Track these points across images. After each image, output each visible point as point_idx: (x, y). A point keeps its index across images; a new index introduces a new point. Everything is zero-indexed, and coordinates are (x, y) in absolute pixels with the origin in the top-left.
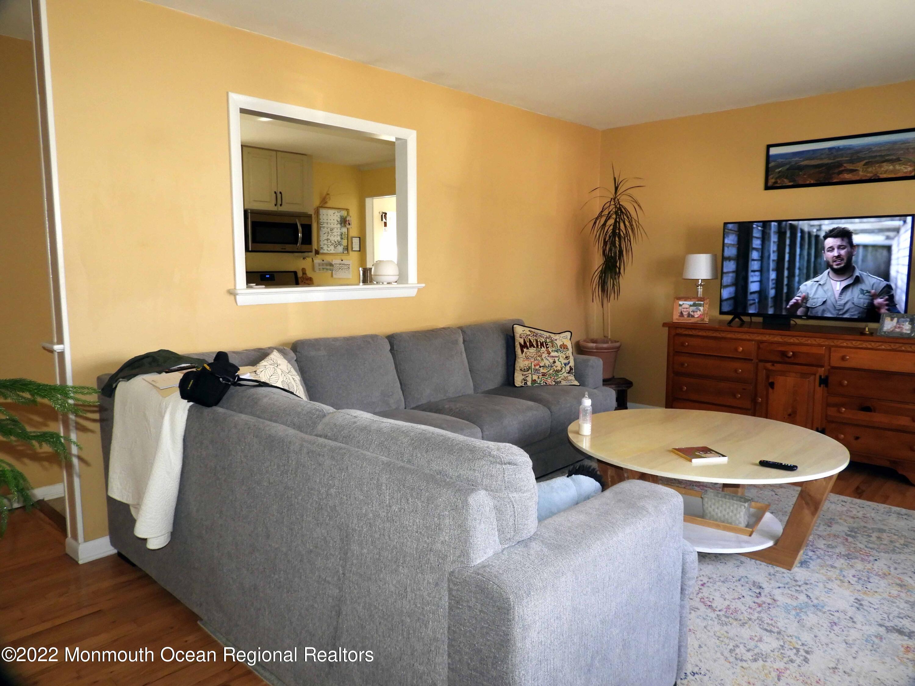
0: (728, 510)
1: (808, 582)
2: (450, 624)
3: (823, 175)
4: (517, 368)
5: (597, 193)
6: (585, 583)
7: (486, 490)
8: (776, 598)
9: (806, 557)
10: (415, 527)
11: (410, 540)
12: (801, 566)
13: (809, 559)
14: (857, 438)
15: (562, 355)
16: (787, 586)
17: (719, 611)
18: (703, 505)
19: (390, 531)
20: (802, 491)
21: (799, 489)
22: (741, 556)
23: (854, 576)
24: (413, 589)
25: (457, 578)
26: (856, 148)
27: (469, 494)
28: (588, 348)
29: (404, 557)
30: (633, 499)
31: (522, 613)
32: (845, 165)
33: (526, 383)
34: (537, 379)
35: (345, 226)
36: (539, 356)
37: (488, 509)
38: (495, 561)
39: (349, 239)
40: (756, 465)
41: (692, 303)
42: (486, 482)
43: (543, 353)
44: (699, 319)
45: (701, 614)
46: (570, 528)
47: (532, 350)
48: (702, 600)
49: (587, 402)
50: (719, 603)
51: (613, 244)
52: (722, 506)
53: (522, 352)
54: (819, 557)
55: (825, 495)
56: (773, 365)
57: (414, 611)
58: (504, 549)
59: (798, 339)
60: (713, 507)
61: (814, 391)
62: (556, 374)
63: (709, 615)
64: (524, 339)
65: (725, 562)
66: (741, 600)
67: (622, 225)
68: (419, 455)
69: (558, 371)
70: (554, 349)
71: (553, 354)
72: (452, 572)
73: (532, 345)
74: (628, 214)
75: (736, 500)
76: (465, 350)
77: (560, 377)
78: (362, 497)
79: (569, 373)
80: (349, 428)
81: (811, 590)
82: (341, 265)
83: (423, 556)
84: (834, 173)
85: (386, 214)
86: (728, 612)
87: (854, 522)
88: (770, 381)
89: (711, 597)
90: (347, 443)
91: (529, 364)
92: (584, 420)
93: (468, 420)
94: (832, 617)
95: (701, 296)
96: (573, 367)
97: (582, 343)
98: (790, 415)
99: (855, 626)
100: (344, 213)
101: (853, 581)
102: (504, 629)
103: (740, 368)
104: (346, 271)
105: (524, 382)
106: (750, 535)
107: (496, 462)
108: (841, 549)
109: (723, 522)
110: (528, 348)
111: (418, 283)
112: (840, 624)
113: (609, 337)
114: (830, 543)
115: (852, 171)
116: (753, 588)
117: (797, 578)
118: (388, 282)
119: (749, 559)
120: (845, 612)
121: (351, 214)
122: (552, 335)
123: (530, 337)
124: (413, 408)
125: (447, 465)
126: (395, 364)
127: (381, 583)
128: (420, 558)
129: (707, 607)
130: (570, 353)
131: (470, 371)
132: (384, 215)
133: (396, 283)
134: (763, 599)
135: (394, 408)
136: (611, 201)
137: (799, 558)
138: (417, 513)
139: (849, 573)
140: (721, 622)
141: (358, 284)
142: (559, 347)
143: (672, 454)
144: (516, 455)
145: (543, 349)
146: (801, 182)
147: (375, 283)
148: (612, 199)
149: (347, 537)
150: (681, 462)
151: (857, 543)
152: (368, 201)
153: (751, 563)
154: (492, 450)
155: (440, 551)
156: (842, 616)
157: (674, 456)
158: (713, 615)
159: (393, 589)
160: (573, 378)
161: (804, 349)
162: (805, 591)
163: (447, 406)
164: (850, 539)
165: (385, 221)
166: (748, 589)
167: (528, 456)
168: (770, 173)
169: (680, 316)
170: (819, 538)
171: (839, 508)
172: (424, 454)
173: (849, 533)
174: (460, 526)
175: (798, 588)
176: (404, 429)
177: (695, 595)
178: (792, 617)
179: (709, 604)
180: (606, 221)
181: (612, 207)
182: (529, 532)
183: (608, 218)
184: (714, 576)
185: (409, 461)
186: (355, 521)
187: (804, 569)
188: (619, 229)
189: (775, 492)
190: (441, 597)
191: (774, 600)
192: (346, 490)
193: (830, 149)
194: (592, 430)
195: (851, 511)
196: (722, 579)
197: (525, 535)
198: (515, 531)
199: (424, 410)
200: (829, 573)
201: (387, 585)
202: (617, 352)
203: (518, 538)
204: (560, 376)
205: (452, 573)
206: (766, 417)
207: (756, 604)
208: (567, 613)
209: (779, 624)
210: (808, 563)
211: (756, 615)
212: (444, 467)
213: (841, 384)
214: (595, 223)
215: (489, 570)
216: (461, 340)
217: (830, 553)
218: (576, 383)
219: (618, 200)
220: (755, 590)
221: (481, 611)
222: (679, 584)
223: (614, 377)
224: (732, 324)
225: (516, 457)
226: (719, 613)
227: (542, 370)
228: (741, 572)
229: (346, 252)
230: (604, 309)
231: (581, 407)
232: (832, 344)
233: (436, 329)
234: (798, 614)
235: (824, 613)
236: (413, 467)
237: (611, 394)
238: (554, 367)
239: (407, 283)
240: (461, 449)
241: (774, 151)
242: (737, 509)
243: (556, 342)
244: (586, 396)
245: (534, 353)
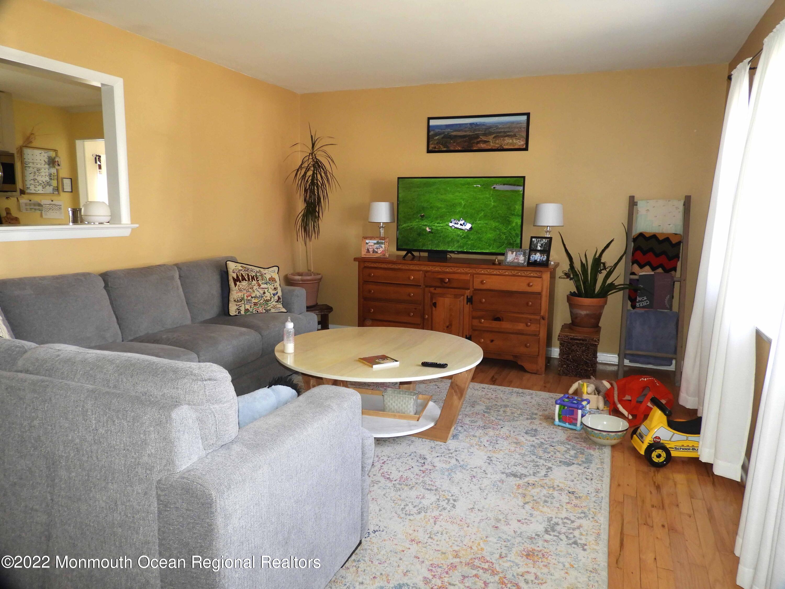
0: (401, 403)
1: (457, 450)
2: (160, 526)
3: (466, 144)
4: (231, 299)
5: (298, 148)
6: (280, 472)
7: (189, 405)
8: (435, 465)
9: (457, 431)
10: (122, 445)
11: (118, 457)
12: (453, 439)
13: (459, 433)
14: (492, 341)
15: (271, 287)
16: (443, 455)
17: (395, 481)
18: (384, 401)
19: (97, 453)
20: (452, 383)
21: (450, 381)
22: (411, 437)
23: (487, 441)
24: (123, 501)
25: (164, 485)
26: (488, 125)
27: (172, 410)
28: (295, 280)
29: (113, 474)
30: (321, 400)
31: (223, 505)
32: (481, 137)
33: (239, 312)
34: (249, 308)
35: (54, 167)
36: (250, 288)
37: (191, 421)
38: (199, 465)
39: (60, 180)
40: (419, 366)
41: (375, 241)
42: (188, 398)
43: (254, 285)
44: (381, 254)
45: (381, 485)
46: (267, 429)
47: (244, 283)
48: (383, 475)
49: (290, 325)
50: (395, 475)
51: (312, 192)
52: (397, 400)
53: (236, 285)
54: (465, 430)
55: (467, 384)
56: (435, 289)
57: (125, 522)
58: (208, 454)
59: (452, 269)
60: (391, 401)
61: (463, 307)
62: (266, 303)
63: (387, 485)
64: (237, 274)
65: (401, 443)
66: (411, 470)
67: (319, 176)
68: (125, 380)
69: (267, 301)
70: (263, 282)
71: (263, 286)
72: (160, 480)
73: (244, 279)
74: (324, 167)
75: (408, 395)
76: (182, 285)
77: (270, 306)
78: (67, 425)
79: (277, 302)
80: (53, 361)
81: (459, 455)
82: (51, 206)
83: (131, 470)
84: (474, 143)
85: (100, 157)
86: (401, 481)
87: (489, 403)
88: (434, 302)
89: (390, 471)
90: (50, 376)
91: (242, 295)
92: (287, 340)
93: (185, 348)
94: (472, 472)
95: (383, 236)
96: (281, 297)
97: (289, 276)
98: (448, 327)
99: (487, 476)
100: (53, 154)
101: (487, 444)
102: (208, 521)
103: (412, 291)
104: (57, 211)
105: (238, 311)
106: (418, 420)
107: (197, 380)
108: (480, 423)
109: (399, 412)
110: (240, 282)
111: (132, 224)
112: (477, 476)
113: (312, 271)
114: (473, 419)
115: (485, 142)
116: (419, 460)
117: (450, 448)
118: (100, 222)
119: (417, 438)
120: (480, 468)
121: (59, 154)
122: (262, 270)
123: (242, 272)
124: (132, 341)
125: (152, 387)
126: (110, 299)
127: (91, 501)
128: (128, 472)
129: (386, 479)
130: (277, 284)
131: (187, 303)
132: (98, 158)
133: (108, 223)
134: (426, 466)
135: (110, 341)
136: (309, 156)
137: (451, 433)
138: (124, 433)
139: (484, 440)
140: (396, 489)
141: (68, 224)
142: (268, 280)
143: (358, 362)
144: (216, 372)
145: (254, 282)
146: (452, 148)
147: (86, 223)
148: (310, 153)
149: (53, 464)
150: (364, 368)
151: (491, 417)
152: (78, 143)
153: (418, 442)
154: (193, 369)
155: (147, 463)
156: (479, 471)
157: (361, 364)
158: (390, 485)
159: (103, 505)
160: (281, 306)
161: (456, 276)
162: (455, 457)
163: (164, 337)
164: (486, 415)
165: (100, 164)
166: (416, 461)
167: (227, 372)
168: (430, 140)
169: (367, 252)
170: (466, 416)
171: (480, 393)
172: (129, 378)
173: (486, 410)
174: (165, 439)
175: (450, 455)
176: (110, 357)
177: (377, 472)
178: (445, 477)
179: (388, 476)
180: (305, 173)
181: (311, 160)
182: (230, 437)
183: (308, 170)
184: (392, 455)
185: (115, 387)
186: (61, 448)
187: (455, 441)
188: (317, 180)
189: (437, 386)
190: (150, 504)
191: (434, 466)
192: (50, 420)
193: (471, 124)
194: (296, 348)
195: (488, 394)
196: (398, 456)
197: (227, 439)
198: (217, 437)
199: (142, 341)
200: (471, 441)
201: (97, 502)
202: (319, 282)
203: (220, 443)
204: (269, 304)
205: (159, 482)
206: (432, 329)
207: (422, 472)
208: (265, 499)
209: (436, 484)
210: (458, 436)
211: (421, 479)
212: (149, 388)
213: (481, 302)
214: (296, 174)
215: (193, 473)
216: (177, 275)
217: (473, 427)
218: (284, 310)
219: (315, 155)
220: (421, 461)
221: (187, 510)
222: (360, 464)
223: (317, 303)
224: (406, 258)
225: (215, 374)
226: (394, 482)
227: (254, 300)
228: (412, 448)
229: (57, 193)
230: (307, 246)
231: (285, 329)
232: (475, 272)
233: (152, 266)
234: (449, 474)
235: (467, 470)
236: (119, 392)
237: (314, 318)
238: (264, 297)
239: (121, 224)
240: (165, 371)
241: (432, 122)
242: (408, 402)
243: (265, 275)
244: (289, 320)
245: (246, 286)
